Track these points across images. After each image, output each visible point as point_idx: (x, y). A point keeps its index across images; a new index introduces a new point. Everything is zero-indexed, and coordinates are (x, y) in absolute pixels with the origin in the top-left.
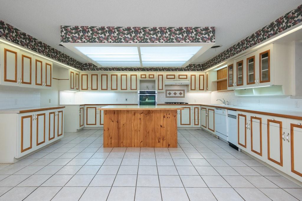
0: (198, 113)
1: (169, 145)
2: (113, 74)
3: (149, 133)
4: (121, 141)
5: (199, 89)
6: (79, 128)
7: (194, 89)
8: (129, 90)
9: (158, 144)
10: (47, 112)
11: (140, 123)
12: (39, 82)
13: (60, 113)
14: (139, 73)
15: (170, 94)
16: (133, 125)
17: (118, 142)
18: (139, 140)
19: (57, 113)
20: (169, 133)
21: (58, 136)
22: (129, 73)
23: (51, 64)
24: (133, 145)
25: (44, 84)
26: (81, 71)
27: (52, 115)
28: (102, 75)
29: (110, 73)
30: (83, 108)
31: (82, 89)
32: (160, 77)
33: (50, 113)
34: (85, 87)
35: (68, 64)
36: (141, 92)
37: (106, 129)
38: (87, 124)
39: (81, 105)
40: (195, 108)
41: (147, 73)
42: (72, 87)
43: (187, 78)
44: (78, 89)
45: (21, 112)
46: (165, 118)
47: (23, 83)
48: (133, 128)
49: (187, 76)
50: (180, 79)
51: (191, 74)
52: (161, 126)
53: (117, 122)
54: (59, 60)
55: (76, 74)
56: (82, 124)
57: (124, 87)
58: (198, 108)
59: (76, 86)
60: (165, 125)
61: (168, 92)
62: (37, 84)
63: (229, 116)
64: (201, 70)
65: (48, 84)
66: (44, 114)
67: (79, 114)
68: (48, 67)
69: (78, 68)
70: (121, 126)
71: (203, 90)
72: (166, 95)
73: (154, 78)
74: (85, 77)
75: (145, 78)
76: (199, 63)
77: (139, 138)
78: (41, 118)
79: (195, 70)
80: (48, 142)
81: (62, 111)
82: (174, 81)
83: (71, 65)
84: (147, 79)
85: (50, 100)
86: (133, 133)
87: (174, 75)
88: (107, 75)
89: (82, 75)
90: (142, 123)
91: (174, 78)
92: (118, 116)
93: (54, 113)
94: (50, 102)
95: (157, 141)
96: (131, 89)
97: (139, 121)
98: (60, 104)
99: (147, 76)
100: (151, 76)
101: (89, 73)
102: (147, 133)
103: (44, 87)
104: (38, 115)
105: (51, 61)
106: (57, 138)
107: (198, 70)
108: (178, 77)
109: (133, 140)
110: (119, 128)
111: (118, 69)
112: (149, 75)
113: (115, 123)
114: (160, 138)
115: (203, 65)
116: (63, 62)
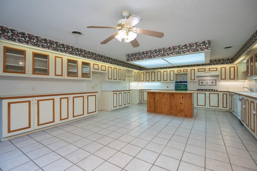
0: (227, 98)
1: (186, 116)
2: (159, 71)
3: (172, 106)
4: (156, 109)
5: (229, 78)
6: (139, 102)
7: (224, 78)
8: (169, 81)
9: (179, 114)
10: (123, 92)
11: (167, 101)
12: (120, 79)
13: (129, 93)
14: (176, 70)
15: (202, 83)
16: (163, 102)
17: (155, 110)
18: (166, 110)
19: (127, 93)
20: (186, 108)
21: (128, 104)
22: (168, 70)
23: (125, 69)
24: (163, 113)
25: (122, 79)
26: (140, 71)
27: (125, 94)
28: (152, 72)
29: (156, 71)
30: (141, 91)
31: (141, 81)
32: (193, 71)
33: (124, 93)
34: (142, 80)
35: (133, 68)
36: (176, 82)
37: (148, 102)
38: (143, 101)
39: (139, 90)
40: (223, 94)
41: (182, 69)
42: (136, 80)
43: (217, 70)
44: (139, 81)
45: (113, 91)
46: (183, 99)
47: (114, 79)
48: (163, 103)
49: (217, 68)
50: (210, 72)
51: (221, 67)
52: (181, 103)
53: (154, 99)
54: (128, 67)
55: (138, 73)
56: (140, 100)
57: (165, 79)
58: (227, 94)
59: (138, 79)
60: (183, 103)
61: (200, 82)
62: (119, 80)
63: (240, 100)
64: (230, 63)
65: (124, 79)
66: (122, 93)
67: (139, 94)
68: (124, 71)
69: (138, 69)
70: (156, 101)
71: (234, 79)
72: (199, 84)
73: (187, 72)
74: (142, 74)
75: (181, 72)
76: (228, 58)
77: (166, 109)
78: (120, 95)
79: (224, 64)
80: (123, 106)
81: (129, 92)
82: (204, 73)
83: (135, 69)
84: (182, 72)
85: (125, 87)
86: (163, 105)
87: (205, 69)
88: (155, 72)
89: (141, 73)
90: (168, 100)
91: (205, 71)
92: (154, 96)
93: (126, 93)
94: (125, 88)
95: (178, 112)
96: (170, 80)
97: (166, 99)
98: (130, 89)
99: (182, 71)
100: (185, 71)
101: (145, 71)
102: (171, 107)
103: (122, 81)
104: (119, 93)
105: (125, 68)
106: (127, 105)
107: (227, 63)
108: (208, 70)
109: (163, 110)
110: (155, 102)
111: (161, 68)
112: (184, 70)
113: (153, 99)
114: (180, 111)
115: (232, 59)
116: (130, 68)
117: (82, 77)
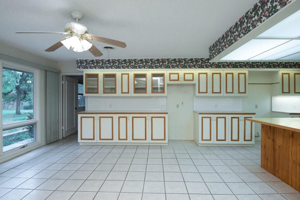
117: (152, 92)
